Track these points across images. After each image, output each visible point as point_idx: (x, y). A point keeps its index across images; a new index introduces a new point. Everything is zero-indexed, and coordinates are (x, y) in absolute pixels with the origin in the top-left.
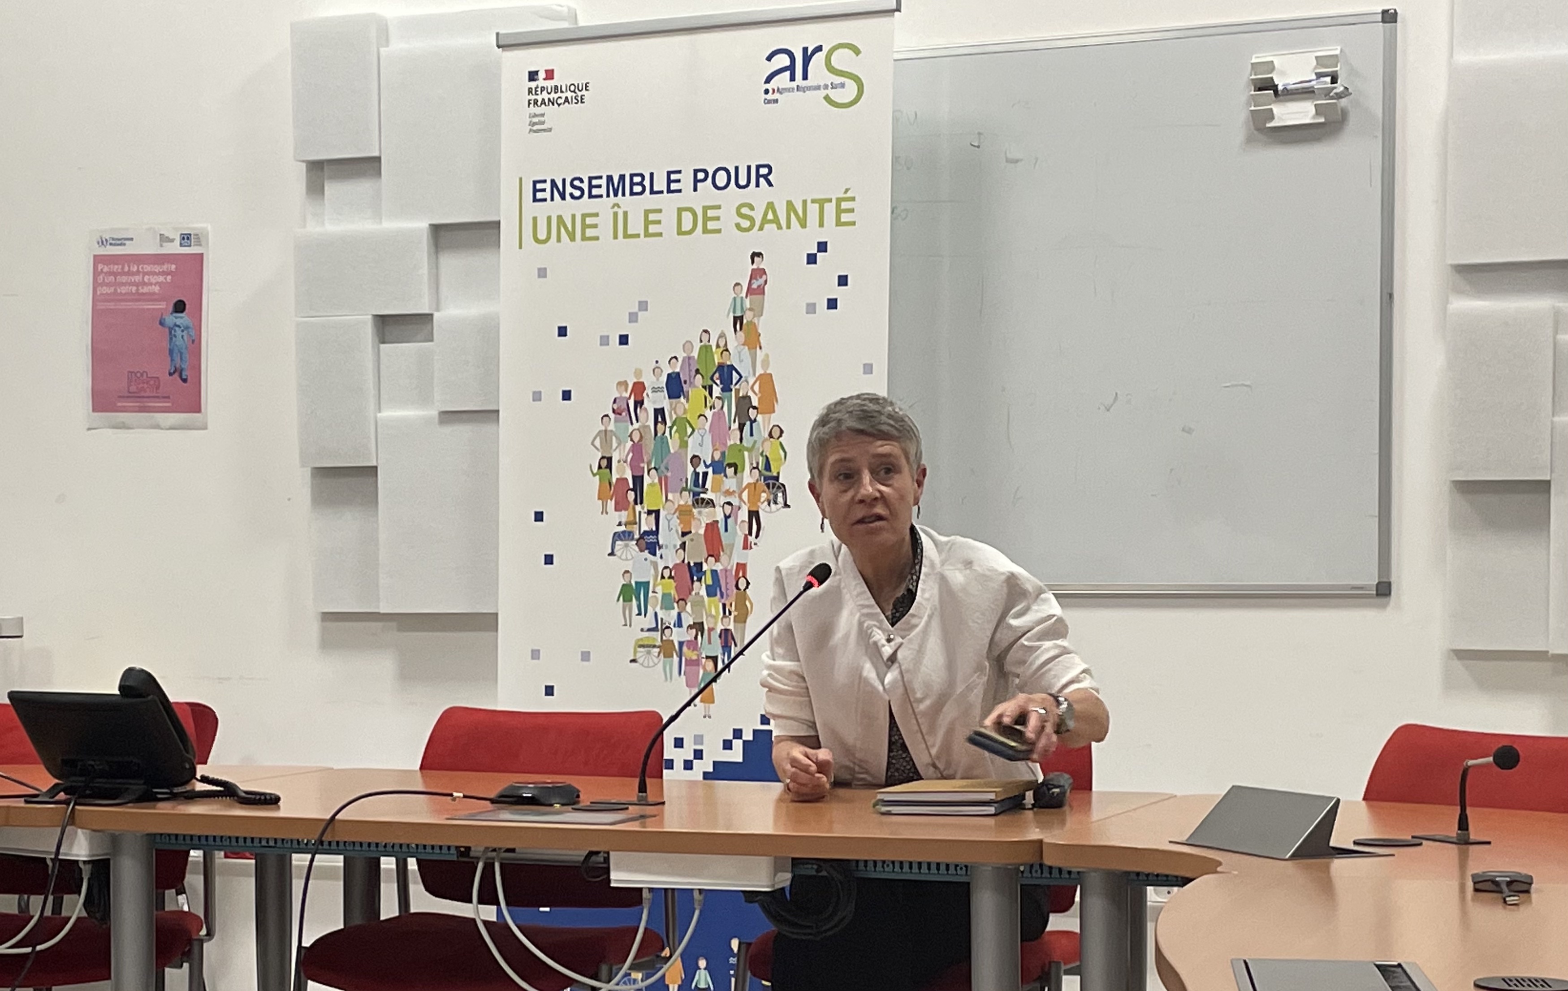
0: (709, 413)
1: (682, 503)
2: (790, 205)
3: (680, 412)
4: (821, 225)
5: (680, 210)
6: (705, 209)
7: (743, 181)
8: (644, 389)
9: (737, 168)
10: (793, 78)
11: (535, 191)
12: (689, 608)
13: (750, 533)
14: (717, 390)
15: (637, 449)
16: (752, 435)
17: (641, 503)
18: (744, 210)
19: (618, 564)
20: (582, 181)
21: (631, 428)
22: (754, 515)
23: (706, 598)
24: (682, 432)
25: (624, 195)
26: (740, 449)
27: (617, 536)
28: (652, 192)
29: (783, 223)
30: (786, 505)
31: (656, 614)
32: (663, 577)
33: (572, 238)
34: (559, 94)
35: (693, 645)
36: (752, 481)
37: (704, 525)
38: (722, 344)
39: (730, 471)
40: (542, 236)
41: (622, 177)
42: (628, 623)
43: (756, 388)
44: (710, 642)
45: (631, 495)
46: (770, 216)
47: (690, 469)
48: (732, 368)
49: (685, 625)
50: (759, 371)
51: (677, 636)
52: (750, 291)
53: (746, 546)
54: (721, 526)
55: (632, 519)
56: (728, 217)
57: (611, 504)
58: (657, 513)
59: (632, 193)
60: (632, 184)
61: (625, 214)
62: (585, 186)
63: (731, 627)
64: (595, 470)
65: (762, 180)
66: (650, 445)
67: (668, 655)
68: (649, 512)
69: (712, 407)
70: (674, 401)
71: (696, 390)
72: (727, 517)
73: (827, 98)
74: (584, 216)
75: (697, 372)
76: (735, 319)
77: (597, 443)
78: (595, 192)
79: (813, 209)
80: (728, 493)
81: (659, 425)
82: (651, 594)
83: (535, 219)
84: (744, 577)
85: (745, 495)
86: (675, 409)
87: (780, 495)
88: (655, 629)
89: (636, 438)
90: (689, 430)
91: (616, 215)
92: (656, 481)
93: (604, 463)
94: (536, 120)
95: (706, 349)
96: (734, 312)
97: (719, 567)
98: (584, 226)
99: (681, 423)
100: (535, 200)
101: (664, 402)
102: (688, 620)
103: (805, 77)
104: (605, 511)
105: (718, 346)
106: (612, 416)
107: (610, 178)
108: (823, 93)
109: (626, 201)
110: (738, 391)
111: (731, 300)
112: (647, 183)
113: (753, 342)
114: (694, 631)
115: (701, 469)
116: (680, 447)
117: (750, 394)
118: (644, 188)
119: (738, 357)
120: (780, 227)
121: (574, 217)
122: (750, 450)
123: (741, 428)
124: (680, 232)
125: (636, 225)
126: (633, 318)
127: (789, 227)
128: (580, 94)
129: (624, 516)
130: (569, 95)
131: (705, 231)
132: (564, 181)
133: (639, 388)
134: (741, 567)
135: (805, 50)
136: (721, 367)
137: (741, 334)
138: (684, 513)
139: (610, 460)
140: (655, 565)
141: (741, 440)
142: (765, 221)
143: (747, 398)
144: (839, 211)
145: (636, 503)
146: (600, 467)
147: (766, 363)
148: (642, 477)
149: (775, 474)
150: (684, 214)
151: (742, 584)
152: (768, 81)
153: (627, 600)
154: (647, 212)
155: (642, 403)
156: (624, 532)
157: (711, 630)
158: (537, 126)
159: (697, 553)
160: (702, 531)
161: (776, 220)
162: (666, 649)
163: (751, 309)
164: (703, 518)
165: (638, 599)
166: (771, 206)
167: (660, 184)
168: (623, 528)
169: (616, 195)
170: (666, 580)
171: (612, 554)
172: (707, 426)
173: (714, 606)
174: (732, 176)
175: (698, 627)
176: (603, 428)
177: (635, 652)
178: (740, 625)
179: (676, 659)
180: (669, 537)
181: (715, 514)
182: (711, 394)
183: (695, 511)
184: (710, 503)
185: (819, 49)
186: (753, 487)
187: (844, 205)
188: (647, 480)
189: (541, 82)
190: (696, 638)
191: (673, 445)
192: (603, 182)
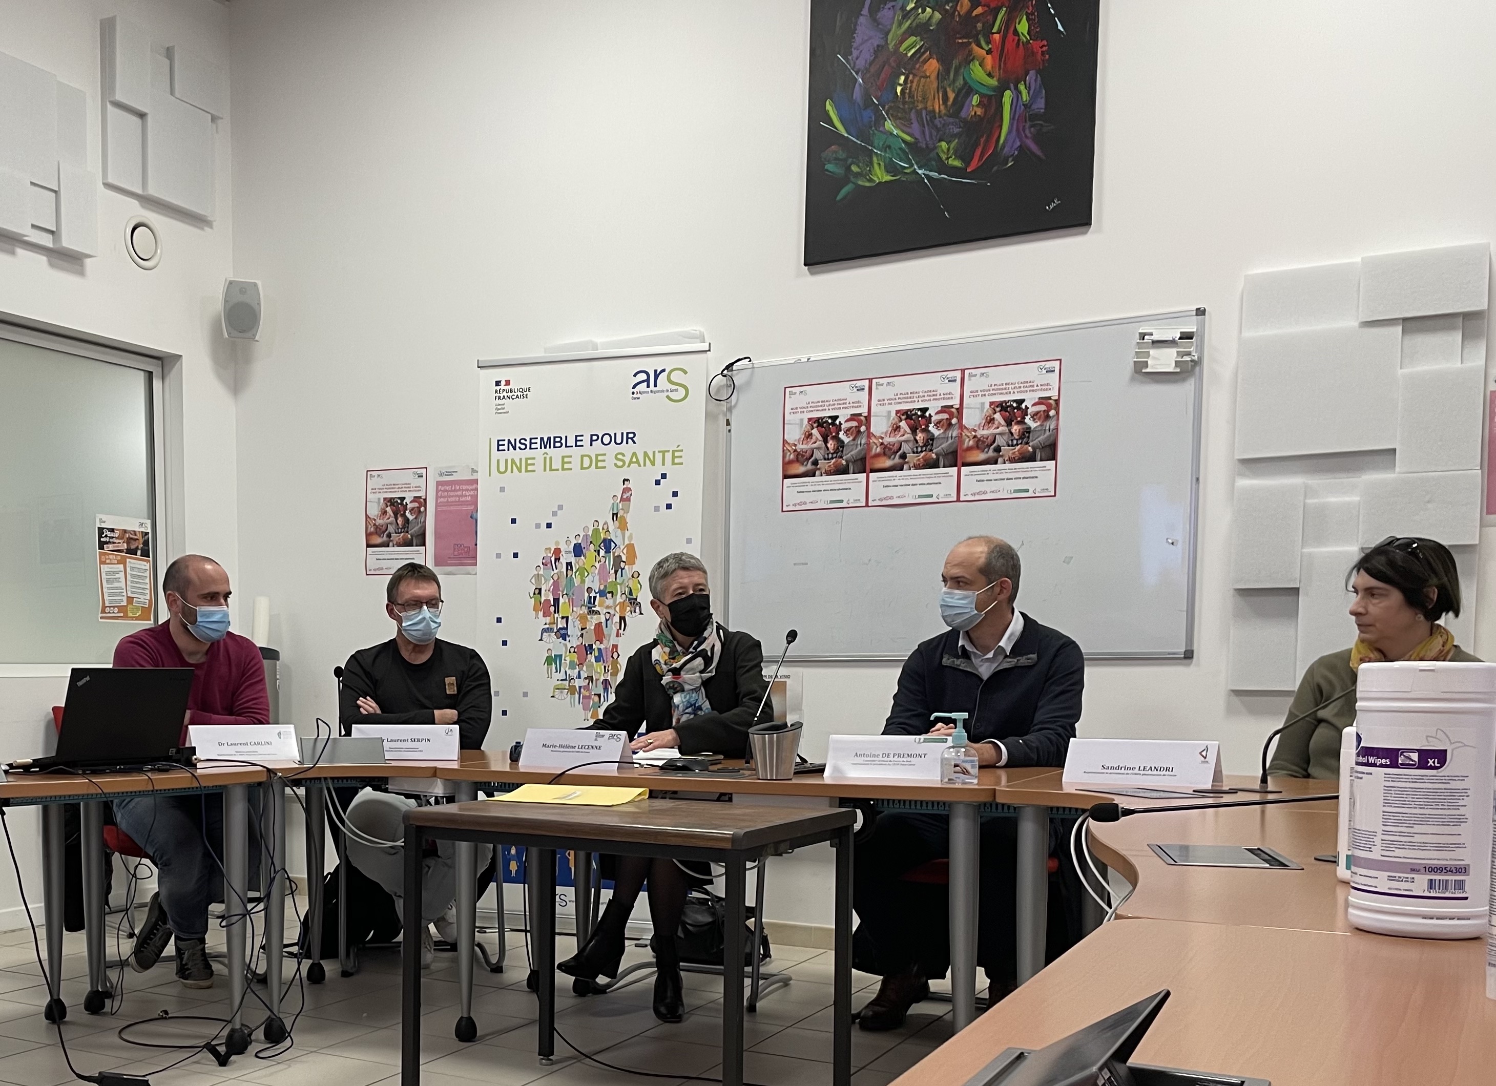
0: (597, 565)
1: (581, 612)
2: (646, 454)
3: (581, 564)
4: (663, 464)
5: (582, 456)
6: (597, 455)
7: (619, 441)
8: (560, 552)
9: (615, 434)
10: (648, 386)
11: (499, 445)
12: (585, 668)
13: (620, 628)
14: (602, 553)
15: (556, 584)
17: (558, 612)
18: (620, 456)
19: (544, 646)
20: (526, 440)
21: (553, 573)
22: (622, 618)
23: (594, 662)
25: (550, 447)
26: (615, 583)
27: (544, 631)
28: (566, 446)
29: (642, 463)
30: (641, 613)
31: (566, 672)
32: (570, 652)
33: (520, 470)
34: (513, 393)
35: (587, 688)
36: (622, 601)
37: (594, 624)
38: (605, 527)
39: (609, 596)
40: (502, 469)
41: (549, 438)
42: (550, 677)
43: (625, 551)
44: (596, 686)
45: (552, 609)
46: (634, 460)
47: (586, 595)
48: (611, 540)
49: (582, 677)
50: (627, 542)
51: (577, 683)
52: (622, 499)
53: (618, 635)
54: (604, 625)
55: (552, 621)
56: (610, 461)
57: (541, 614)
58: (567, 618)
59: (555, 447)
60: (555, 442)
61: (551, 458)
62: (528, 443)
63: (609, 678)
64: (532, 595)
65: (630, 440)
66: (563, 582)
67: (573, 693)
68: (563, 618)
70: (578, 558)
71: (590, 552)
72: (607, 620)
73: (668, 397)
74: (527, 459)
75: (591, 542)
76: (613, 514)
77: (533, 581)
78: (533, 446)
79: (659, 457)
80: (608, 607)
81: (569, 571)
82: (563, 661)
83: (498, 461)
84: (617, 652)
85: (618, 608)
86: (578, 563)
87: (638, 608)
88: (566, 680)
89: (556, 578)
90: (586, 574)
91: (545, 458)
92: (567, 601)
93: (537, 591)
94: (499, 407)
95: (596, 531)
96: (613, 510)
97: (602, 646)
98: (527, 465)
100: (498, 450)
101: (573, 559)
102: (584, 675)
103: (655, 385)
104: (537, 617)
105: (603, 529)
106: (542, 566)
107: (542, 439)
108: (667, 394)
109: (551, 451)
110: (614, 553)
111: (611, 505)
112: (563, 441)
113: (623, 527)
114: (587, 681)
115: (593, 595)
116: (581, 583)
117: (621, 554)
118: (562, 444)
120: (640, 465)
121: (521, 459)
122: (620, 584)
123: (616, 572)
124: (582, 468)
125: (557, 464)
126: (555, 514)
127: (645, 465)
128: (525, 393)
129: (548, 620)
130: (519, 394)
131: (597, 467)
132: (515, 440)
133: (557, 551)
135: (656, 371)
136: (605, 540)
137: (616, 522)
138: (582, 618)
139: (540, 590)
140: (566, 646)
141: (616, 579)
142: (631, 462)
143: (619, 556)
144: (674, 457)
145: (555, 612)
146: (534, 594)
147: (631, 537)
148: (559, 599)
149: (635, 597)
150: (585, 458)
151: (615, 655)
152: (634, 387)
153: (549, 664)
154: (563, 457)
155: (559, 559)
156: (548, 628)
157: (597, 680)
158: (499, 410)
159: (590, 639)
160: (593, 628)
161: (638, 462)
162: (572, 690)
163: (622, 509)
164: (593, 620)
165: (556, 664)
166: (634, 454)
167: (571, 442)
168: (547, 626)
169: (545, 447)
170: (572, 654)
171: (541, 640)
172: (597, 572)
173: (599, 667)
174: (613, 439)
175: (590, 678)
176: (537, 573)
177: (554, 692)
179: (577, 695)
180: (574, 630)
181: (600, 619)
182: (599, 555)
183: (589, 617)
184: (598, 613)
185: (664, 371)
186: (622, 605)
187: (676, 454)
188: (561, 601)
189: (502, 387)
190: (589, 684)
191: (577, 581)
192: (538, 441)
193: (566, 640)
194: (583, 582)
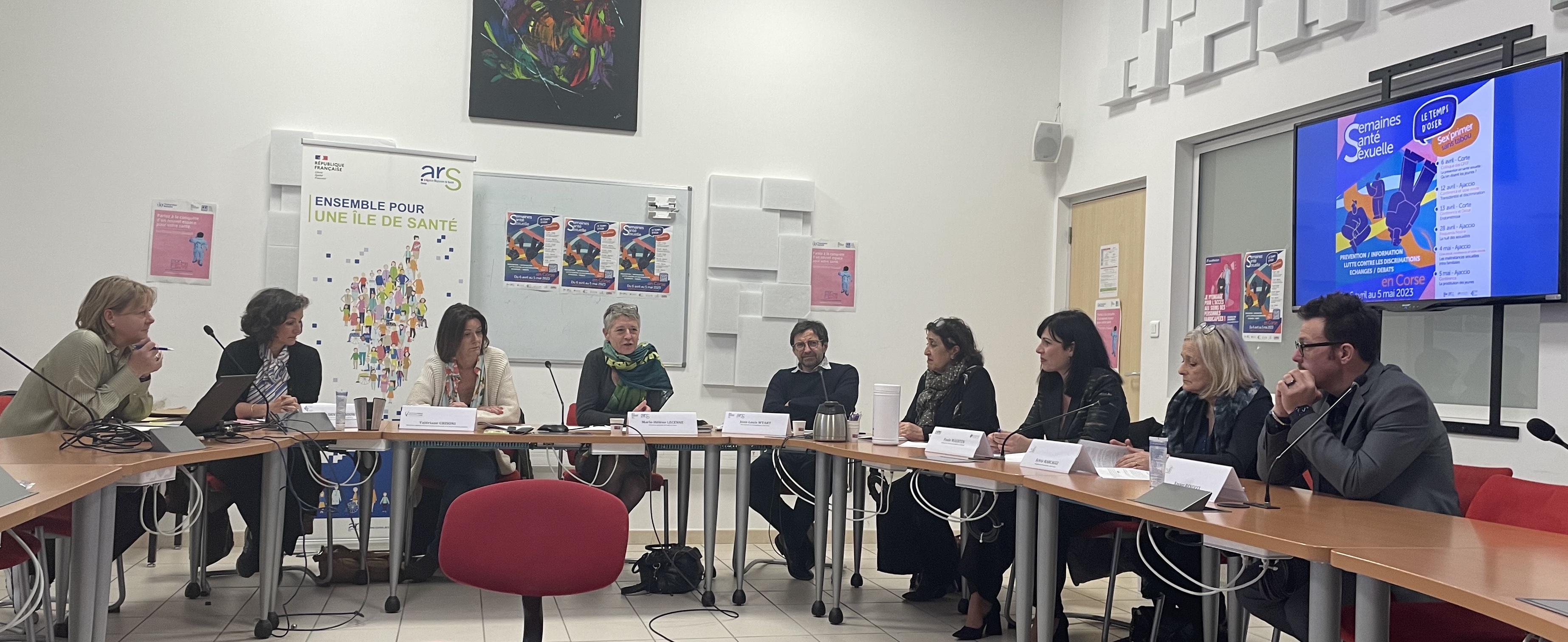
0: (394, 292)
1: (381, 324)
2: (431, 221)
3: (382, 290)
4: (443, 229)
5: (384, 217)
6: (395, 218)
7: (411, 210)
8: (366, 280)
9: (409, 205)
10: (433, 177)
11: (317, 201)
12: (383, 362)
13: (411, 336)
14: (398, 284)
15: (362, 303)
16: (412, 300)
17: (363, 322)
18: (412, 220)
19: (352, 346)
20: (339, 200)
21: (359, 295)
22: (413, 330)
23: (391, 359)
24: (382, 298)
25: (359, 207)
26: (408, 305)
27: (351, 335)
28: (372, 208)
29: (428, 227)
30: (426, 327)
31: (368, 365)
32: (372, 351)
33: (334, 220)
34: (330, 166)
35: (385, 376)
36: (412, 317)
37: (391, 332)
38: (401, 267)
39: (403, 313)
40: (320, 218)
41: (358, 201)
42: (355, 368)
43: (415, 284)
44: (392, 375)
45: (359, 320)
46: (422, 224)
47: (385, 312)
48: (405, 276)
49: (382, 369)
50: (416, 278)
51: (377, 373)
52: (413, 249)
53: (409, 341)
54: (399, 333)
55: (358, 329)
56: (405, 222)
57: (349, 323)
58: (370, 327)
59: (362, 208)
60: (363, 204)
61: (359, 215)
62: (341, 202)
63: (402, 370)
64: (342, 309)
65: (419, 211)
66: (368, 301)
67: (374, 380)
68: (367, 327)
69: (396, 289)
70: (379, 286)
71: (389, 282)
72: (401, 330)
73: (446, 186)
74: (340, 214)
75: (390, 276)
76: (407, 259)
77: (344, 299)
78: (345, 205)
79: (440, 224)
80: (401, 321)
81: (372, 295)
82: (366, 357)
83: (317, 212)
84: (408, 352)
85: (409, 322)
86: (379, 289)
87: (424, 323)
88: (368, 370)
89: (362, 298)
90: (386, 297)
91: (355, 215)
92: (370, 315)
93: (347, 307)
94: (318, 174)
95: (394, 269)
96: (406, 256)
97: (397, 348)
98: (340, 217)
99: (382, 295)
100: (317, 204)
101: (375, 286)
102: (382, 367)
103: (438, 177)
104: (346, 325)
105: (399, 268)
106: (351, 289)
107: (352, 201)
108: (445, 184)
109: (359, 210)
110: (407, 285)
111: (405, 252)
112: (369, 205)
113: (414, 267)
114: (385, 371)
115: (390, 312)
116: (382, 303)
117: (412, 286)
118: (368, 207)
119: (407, 272)
120: (426, 228)
121: (335, 213)
122: (411, 306)
123: (408, 298)
124: (383, 224)
125: (364, 219)
126: (362, 254)
127: (430, 228)
128: (340, 168)
129: (355, 327)
130: (335, 167)
131: (395, 225)
132: (331, 199)
133: (363, 280)
134: (407, 348)
135: (438, 168)
136: (400, 276)
137: (409, 265)
138: (382, 328)
139: (349, 306)
140: (369, 346)
141: (408, 302)
142: (420, 225)
143: (411, 287)
144: (450, 226)
145: (361, 323)
146: (344, 308)
147: (419, 275)
148: (364, 313)
149: (422, 315)
150: (385, 218)
151: (407, 354)
152: (423, 176)
153: (356, 359)
154: (369, 216)
155: (365, 285)
156: (355, 334)
157: (393, 371)
158: (318, 176)
159: (388, 342)
160: (390, 335)
161: (425, 225)
162: (373, 377)
163: (413, 256)
164: (391, 329)
165: (361, 359)
166: (422, 220)
167: (375, 206)
168: (354, 332)
169: (355, 207)
170: (374, 352)
171: (349, 341)
172: (394, 296)
173: (395, 362)
174: (407, 208)
175: (388, 370)
176: (346, 294)
177: (359, 379)
178: (406, 370)
179: (377, 382)
180: (375, 335)
181: (396, 328)
182: (395, 285)
183: (387, 327)
184: (394, 324)
185: (444, 168)
186: (413, 320)
187: (452, 224)
188: (366, 315)
189: (321, 160)
190: (386, 374)
191: (378, 302)
192: (350, 202)
193: (369, 342)
194: (383, 302)
